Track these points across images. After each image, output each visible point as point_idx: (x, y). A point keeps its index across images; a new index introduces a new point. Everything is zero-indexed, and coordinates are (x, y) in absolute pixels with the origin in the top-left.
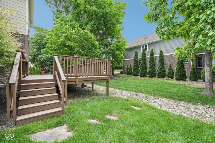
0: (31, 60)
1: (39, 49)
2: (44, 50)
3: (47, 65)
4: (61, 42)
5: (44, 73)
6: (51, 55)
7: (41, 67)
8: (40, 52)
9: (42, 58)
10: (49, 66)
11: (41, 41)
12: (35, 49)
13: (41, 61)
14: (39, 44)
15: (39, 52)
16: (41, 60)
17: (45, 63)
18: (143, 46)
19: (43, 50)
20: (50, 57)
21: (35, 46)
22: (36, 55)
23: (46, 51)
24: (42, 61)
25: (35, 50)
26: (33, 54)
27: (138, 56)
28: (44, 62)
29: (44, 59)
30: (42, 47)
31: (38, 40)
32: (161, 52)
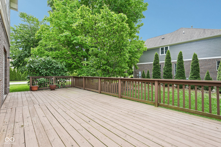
0: (13, 64)
1: (27, 47)
2: (36, 49)
3: (43, 75)
4: (66, 36)
5: (36, 89)
6: (48, 59)
7: (31, 78)
8: (29, 52)
9: (33, 62)
10: (45, 76)
11: (30, 36)
12: (20, 47)
13: (31, 67)
14: (26, 40)
15: (26, 52)
16: (31, 65)
17: (38, 71)
18: (165, 48)
19: (34, 50)
20: (47, 61)
21: (20, 44)
22: (22, 57)
23: (38, 50)
24: (33, 67)
25: (21, 49)
26: (18, 55)
27: (159, 60)
28: (37, 69)
29: (36, 64)
30: (32, 45)
31: (26, 34)
32: (195, 57)
